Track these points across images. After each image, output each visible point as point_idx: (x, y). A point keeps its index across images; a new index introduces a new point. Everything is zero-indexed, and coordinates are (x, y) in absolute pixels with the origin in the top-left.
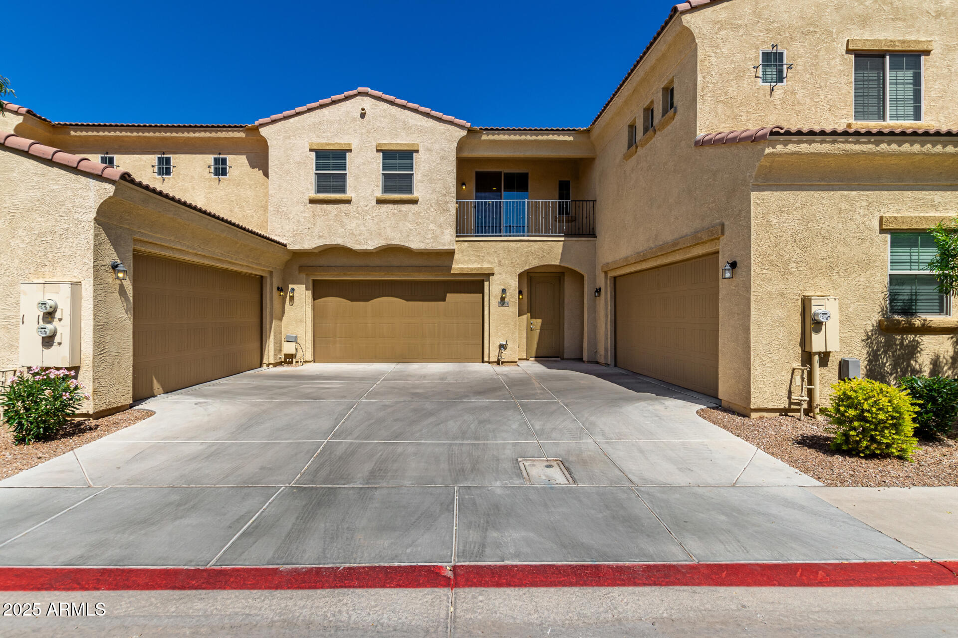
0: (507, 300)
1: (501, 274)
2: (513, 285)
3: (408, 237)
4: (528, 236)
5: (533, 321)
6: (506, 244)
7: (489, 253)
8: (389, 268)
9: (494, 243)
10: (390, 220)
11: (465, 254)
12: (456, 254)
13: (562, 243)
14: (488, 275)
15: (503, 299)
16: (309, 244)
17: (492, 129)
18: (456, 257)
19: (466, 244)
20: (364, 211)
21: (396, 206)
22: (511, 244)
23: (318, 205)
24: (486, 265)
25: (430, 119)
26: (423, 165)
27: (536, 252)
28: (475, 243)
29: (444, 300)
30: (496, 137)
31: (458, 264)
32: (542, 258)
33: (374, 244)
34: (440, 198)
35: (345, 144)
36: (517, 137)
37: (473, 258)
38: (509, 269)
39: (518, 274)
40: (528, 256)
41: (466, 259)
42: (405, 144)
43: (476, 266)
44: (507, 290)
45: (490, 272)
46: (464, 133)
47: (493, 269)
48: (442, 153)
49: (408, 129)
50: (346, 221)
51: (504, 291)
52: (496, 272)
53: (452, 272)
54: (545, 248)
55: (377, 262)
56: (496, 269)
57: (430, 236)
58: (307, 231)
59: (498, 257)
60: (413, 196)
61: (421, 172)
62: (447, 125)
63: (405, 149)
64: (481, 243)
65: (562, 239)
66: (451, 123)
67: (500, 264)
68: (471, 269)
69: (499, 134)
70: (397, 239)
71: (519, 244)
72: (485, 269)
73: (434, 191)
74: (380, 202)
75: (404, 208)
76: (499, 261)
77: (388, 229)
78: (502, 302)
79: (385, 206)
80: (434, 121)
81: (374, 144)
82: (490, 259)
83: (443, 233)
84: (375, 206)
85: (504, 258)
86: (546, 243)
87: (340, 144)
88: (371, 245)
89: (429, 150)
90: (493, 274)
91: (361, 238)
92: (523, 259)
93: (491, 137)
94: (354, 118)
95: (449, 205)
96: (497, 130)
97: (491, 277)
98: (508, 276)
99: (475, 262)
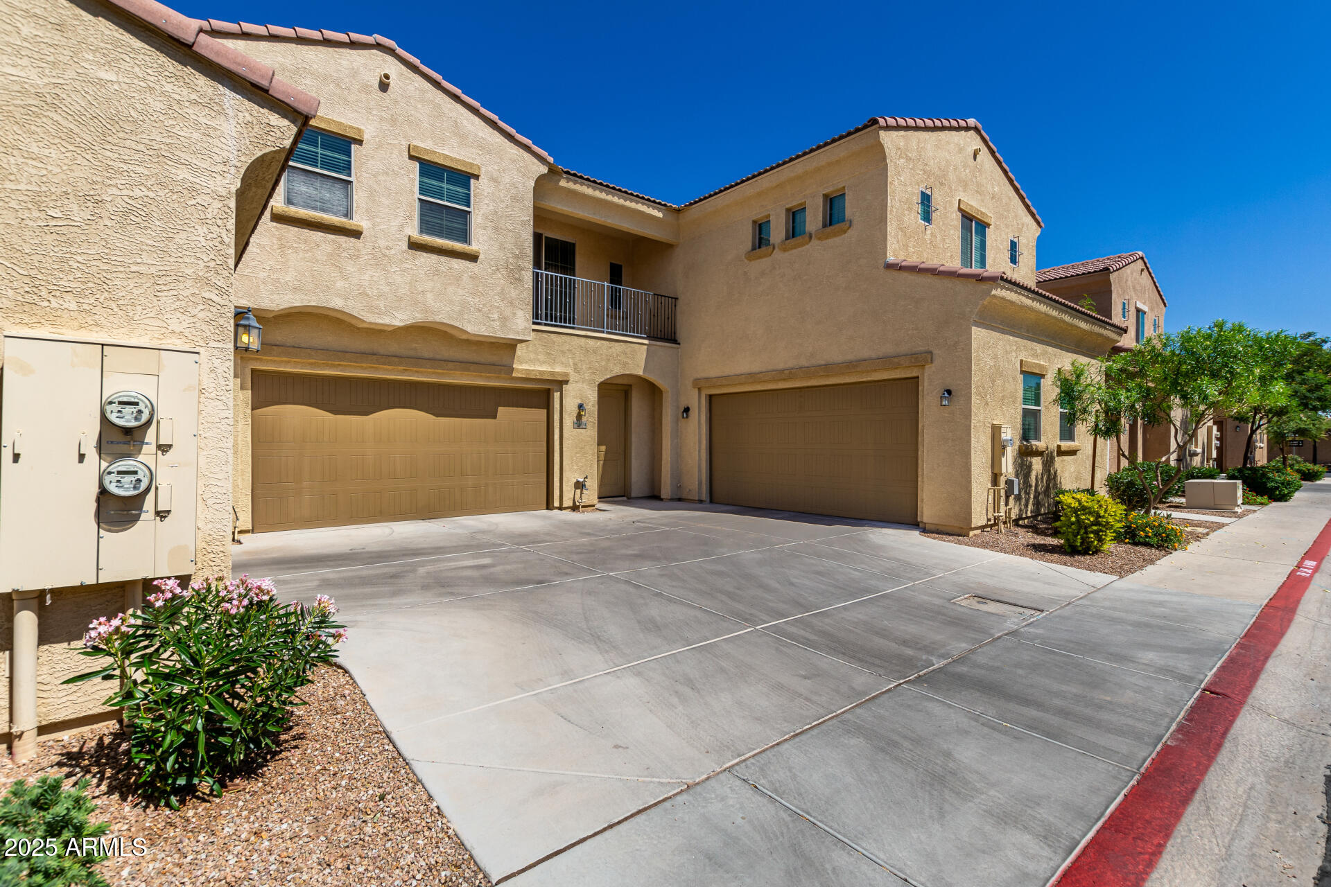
0: (584, 419)
1: (576, 382)
2: (592, 399)
3: (461, 313)
4: (608, 333)
6: (583, 340)
7: (562, 351)
8: (416, 360)
9: (568, 337)
10: (432, 280)
11: (530, 349)
12: (518, 346)
13: (646, 347)
14: (561, 383)
15: (579, 417)
16: (271, 300)
17: (575, 175)
18: (519, 352)
20: (384, 255)
21: (443, 259)
22: (591, 342)
23: (292, 228)
24: (558, 369)
25: (495, 132)
26: (487, 202)
27: (617, 355)
28: (545, 335)
29: (495, 417)
30: (578, 187)
31: (521, 363)
32: (625, 364)
33: (405, 317)
34: (511, 260)
35: (351, 127)
36: (603, 196)
37: (542, 357)
38: (587, 376)
39: (597, 383)
40: (609, 360)
41: (532, 356)
42: (460, 160)
43: (545, 368)
44: (584, 405)
45: (565, 379)
46: (544, 170)
47: (567, 375)
48: (514, 191)
49: (462, 137)
50: (350, 268)
51: (581, 407)
52: (571, 379)
53: (514, 375)
54: (628, 351)
55: (394, 347)
56: (573, 377)
57: (496, 316)
58: (266, 274)
59: (573, 358)
60: (470, 247)
61: (482, 212)
62: (521, 150)
63: (459, 168)
64: (552, 336)
65: (646, 342)
66: (527, 148)
67: (576, 370)
68: (541, 373)
69: (582, 184)
70: (442, 313)
71: (599, 343)
72: (557, 373)
73: (502, 247)
74: (414, 246)
75: (457, 264)
76: (575, 364)
77: (429, 296)
78: (579, 422)
79: (425, 254)
80: (503, 138)
81: (405, 143)
82: (563, 360)
83: (514, 314)
84: (405, 251)
85: (581, 360)
86: (628, 345)
87: (340, 124)
88: (399, 319)
89: (495, 180)
90: (567, 382)
91: (382, 304)
92: (603, 363)
93: (571, 185)
94: (367, 85)
95: (523, 272)
96: (581, 177)
97: (564, 386)
98: (585, 386)
99: (544, 362)
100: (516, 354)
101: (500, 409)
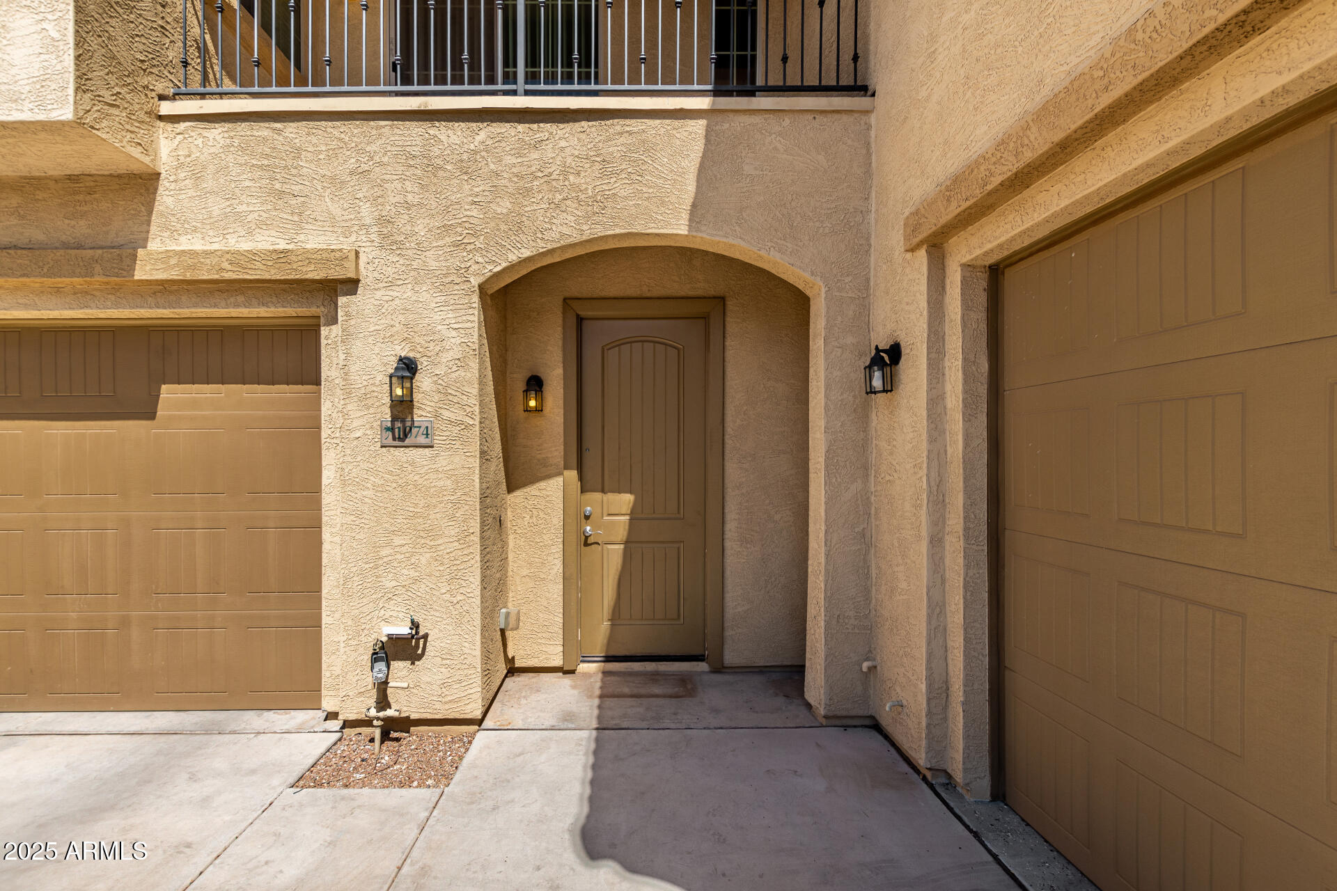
0: (421, 415)
1: (391, 285)
2: (454, 339)
4: (527, 93)
5: (594, 502)
6: (416, 129)
7: (333, 178)
9: (355, 128)
11: (209, 184)
12: (164, 184)
13: (699, 126)
14: (330, 291)
15: (402, 408)
18: (165, 198)
19: (217, 133)
22: (451, 135)
24: (314, 240)
27: (565, 173)
28: (263, 130)
29: (148, 412)
31: (172, 232)
32: (599, 201)
37: (252, 205)
38: (434, 259)
39: (475, 281)
40: (528, 191)
41: (217, 206)
43: (266, 241)
44: (423, 363)
45: (335, 273)
47: (350, 259)
51: (408, 368)
53: (139, 275)
54: (613, 150)
59: (375, 200)
64: (291, 129)
65: (703, 103)
67: (390, 241)
68: (236, 258)
71: (484, 133)
72: (309, 257)
76: (383, 221)
78: (401, 424)
82: (336, 210)
85: (408, 206)
86: (618, 125)
90: (351, 285)
92: (504, 206)
97: (342, 300)
98: (426, 295)
99: (262, 224)
100: (158, 207)
101: (163, 386)
